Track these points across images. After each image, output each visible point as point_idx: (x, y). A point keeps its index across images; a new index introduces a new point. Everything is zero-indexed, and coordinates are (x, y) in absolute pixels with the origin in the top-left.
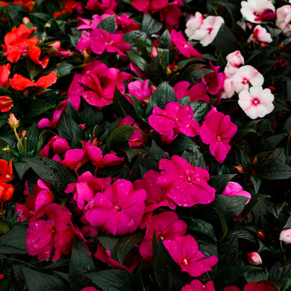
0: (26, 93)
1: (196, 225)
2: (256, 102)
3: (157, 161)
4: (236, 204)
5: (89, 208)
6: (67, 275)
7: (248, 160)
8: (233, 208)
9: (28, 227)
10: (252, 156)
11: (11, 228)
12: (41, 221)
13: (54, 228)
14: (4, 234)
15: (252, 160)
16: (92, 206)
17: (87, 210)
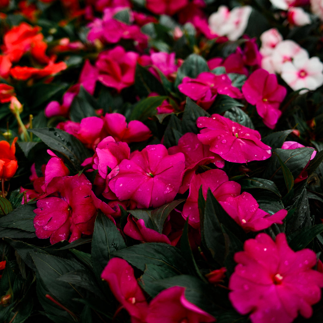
0: (30, 83)
1: (252, 183)
2: (303, 74)
3: (195, 121)
4: (301, 155)
5: (113, 177)
6: (90, 256)
7: (305, 124)
8: (297, 160)
9: (36, 208)
10: (308, 120)
11: (14, 208)
12: (52, 199)
13: (69, 207)
14: (5, 215)
15: (309, 124)
16: (117, 174)
17: (111, 179)
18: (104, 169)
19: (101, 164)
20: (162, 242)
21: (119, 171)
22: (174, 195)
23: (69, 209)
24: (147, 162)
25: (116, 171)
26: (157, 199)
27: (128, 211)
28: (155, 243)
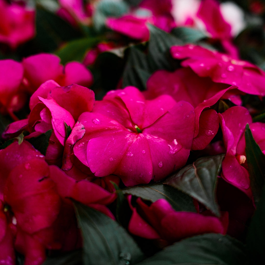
5: (77, 140)
16: (83, 134)
17: (75, 144)
18: (61, 128)
19: (55, 120)
20: (208, 232)
21: (84, 130)
22: (186, 154)
23: (6, 210)
24: (125, 110)
25: (80, 129)
26: (161, 164)
27: (124, 192)
28: (200, 237)
